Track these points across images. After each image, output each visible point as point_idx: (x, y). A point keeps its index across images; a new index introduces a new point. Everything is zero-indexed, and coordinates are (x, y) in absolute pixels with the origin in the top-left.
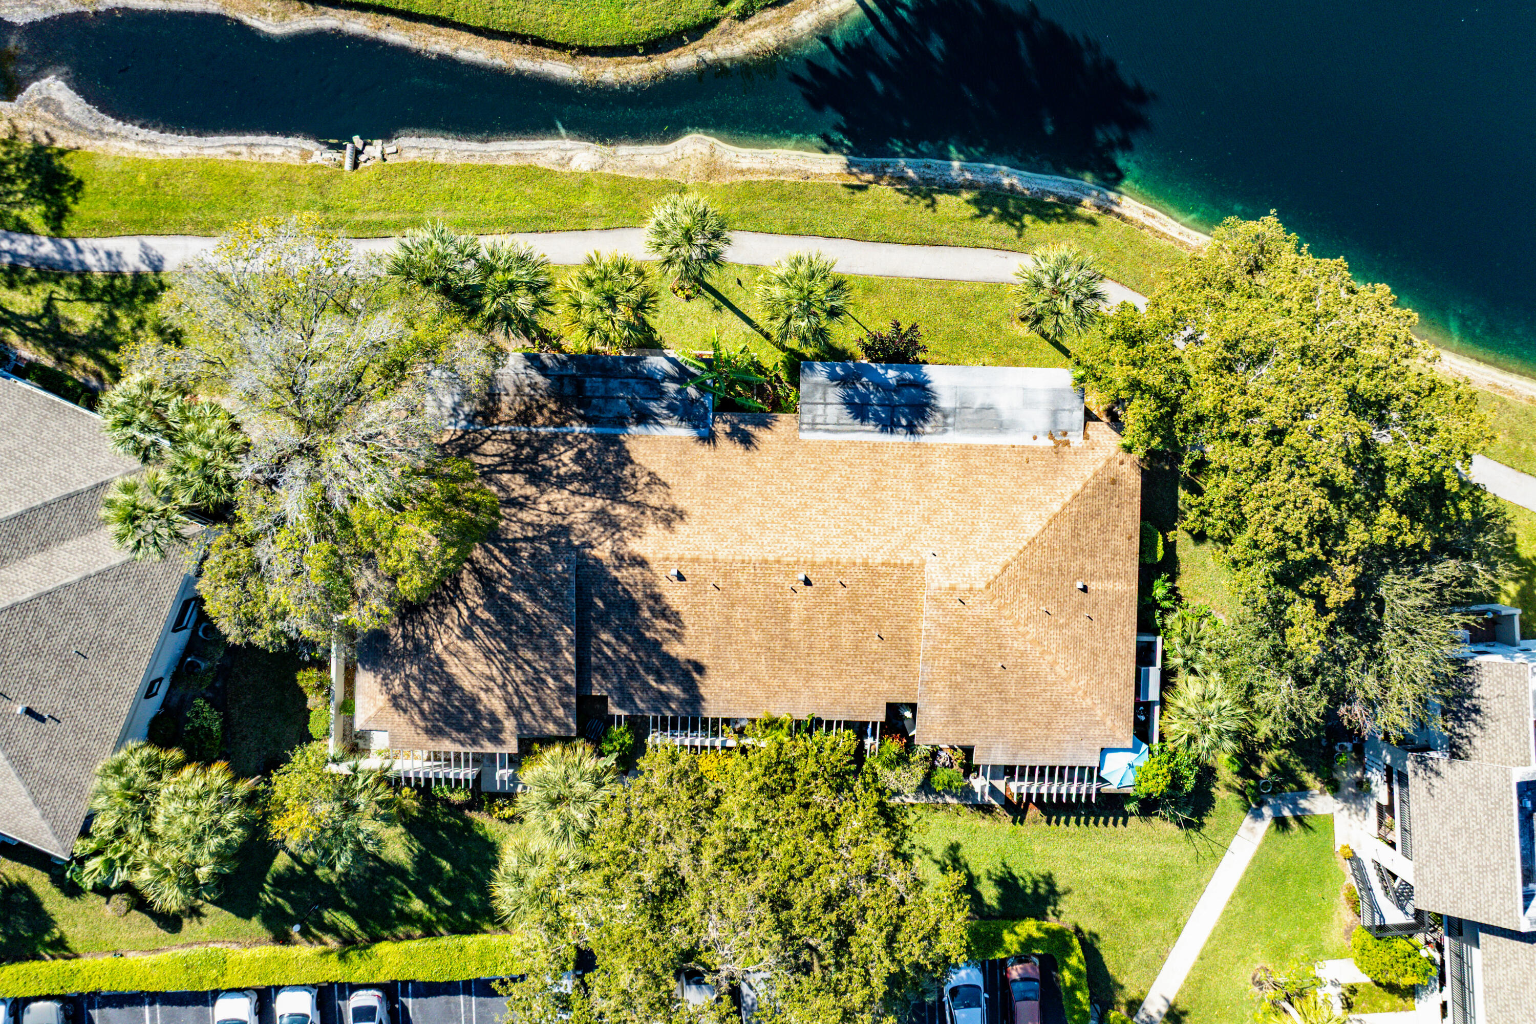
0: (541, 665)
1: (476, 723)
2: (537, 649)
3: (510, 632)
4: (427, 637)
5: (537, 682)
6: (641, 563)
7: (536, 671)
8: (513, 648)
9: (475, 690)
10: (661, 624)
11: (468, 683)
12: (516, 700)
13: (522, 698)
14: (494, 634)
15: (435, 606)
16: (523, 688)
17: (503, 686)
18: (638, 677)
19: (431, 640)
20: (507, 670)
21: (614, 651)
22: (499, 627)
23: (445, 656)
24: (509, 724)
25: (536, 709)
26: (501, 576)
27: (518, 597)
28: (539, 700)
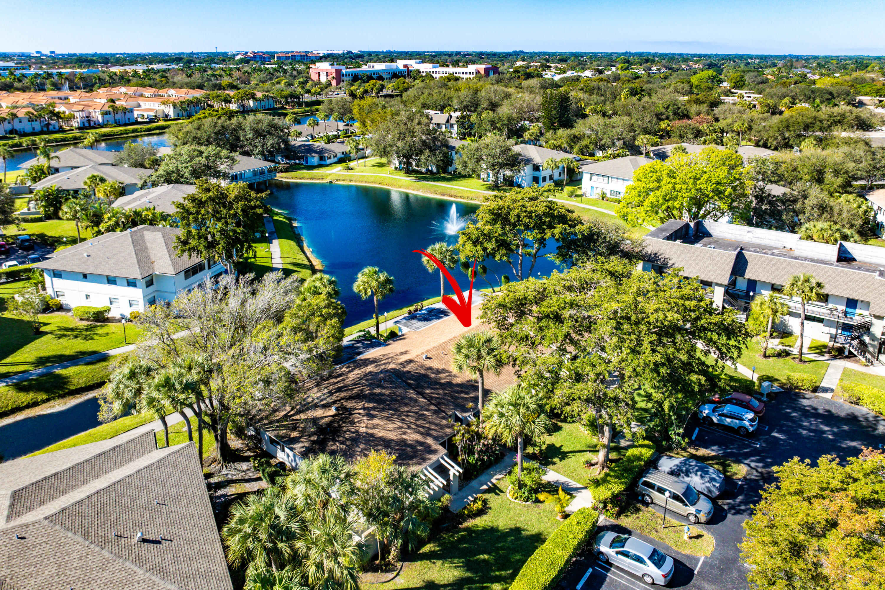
0: (415, 409)
1: (415, 451)
2: (406, 405)
3: (388, 405)
4: (353, 433)
5: (420, 417)
6: (410, 361)
7: (416, 413)
8: (396, 410)
9: (399, 437)
10: (443, 375)
11: (392, 436)
12: (422, 430)
13: (423, 427)
14: (383, 410)
15: (344, 422)
16: (419, 423)
17: (409, 427)
18: (458, 398)
19: (357, 431)
20: (403, 420)
21: (438, 394)
22: (381, 406)
23: (370, 431)
24: (430, 441)
25: (433, 427)
26: (361, 390)
27: (377, 391)
28: (430, 423)
